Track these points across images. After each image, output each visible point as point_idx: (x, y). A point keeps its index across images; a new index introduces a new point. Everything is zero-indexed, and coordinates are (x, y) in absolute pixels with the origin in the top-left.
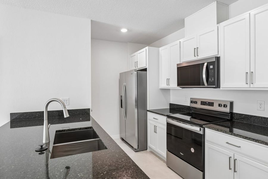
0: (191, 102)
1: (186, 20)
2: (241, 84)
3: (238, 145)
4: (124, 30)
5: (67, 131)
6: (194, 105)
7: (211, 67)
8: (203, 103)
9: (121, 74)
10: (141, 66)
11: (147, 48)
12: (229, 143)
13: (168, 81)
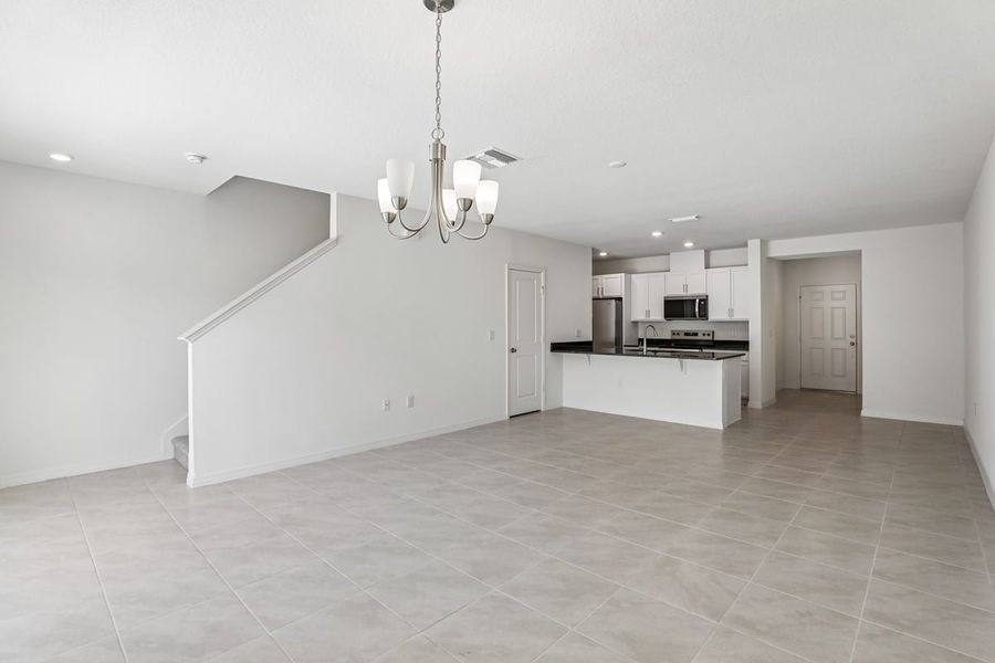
0: (674, 334)
1: (672, 254)
2: (725, 317)
6: (676, 337)
7: (703, 303)
8: (686, 334)
10: (616, 294)
11: (623, 275)
13: (648, 313)
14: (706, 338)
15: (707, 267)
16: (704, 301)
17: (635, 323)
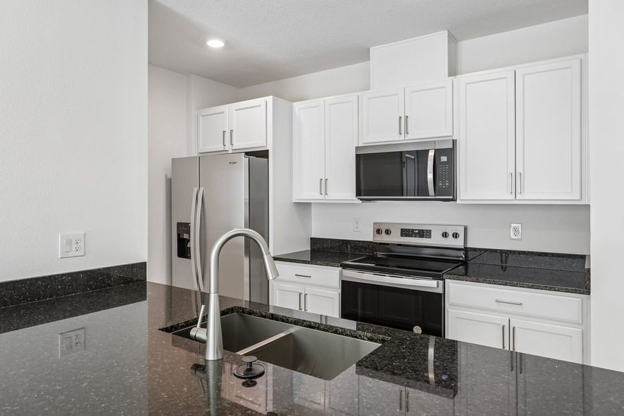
0: (378, 231)
1: (374, 51)
2: (502, 194)
3: (518, 302)
4: (215, 44)
5: (182, 327)
6: (384, 238)
7: (444, 159)
8: (406, 233)
9: (175, 161)
10: (257, 144)
11: (270, 99)
12: (500, 300)
13: (324, 184)
14: (450, 242)
15: (453, 72)
16: (447, 156)
17: (304, 206)
